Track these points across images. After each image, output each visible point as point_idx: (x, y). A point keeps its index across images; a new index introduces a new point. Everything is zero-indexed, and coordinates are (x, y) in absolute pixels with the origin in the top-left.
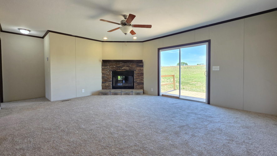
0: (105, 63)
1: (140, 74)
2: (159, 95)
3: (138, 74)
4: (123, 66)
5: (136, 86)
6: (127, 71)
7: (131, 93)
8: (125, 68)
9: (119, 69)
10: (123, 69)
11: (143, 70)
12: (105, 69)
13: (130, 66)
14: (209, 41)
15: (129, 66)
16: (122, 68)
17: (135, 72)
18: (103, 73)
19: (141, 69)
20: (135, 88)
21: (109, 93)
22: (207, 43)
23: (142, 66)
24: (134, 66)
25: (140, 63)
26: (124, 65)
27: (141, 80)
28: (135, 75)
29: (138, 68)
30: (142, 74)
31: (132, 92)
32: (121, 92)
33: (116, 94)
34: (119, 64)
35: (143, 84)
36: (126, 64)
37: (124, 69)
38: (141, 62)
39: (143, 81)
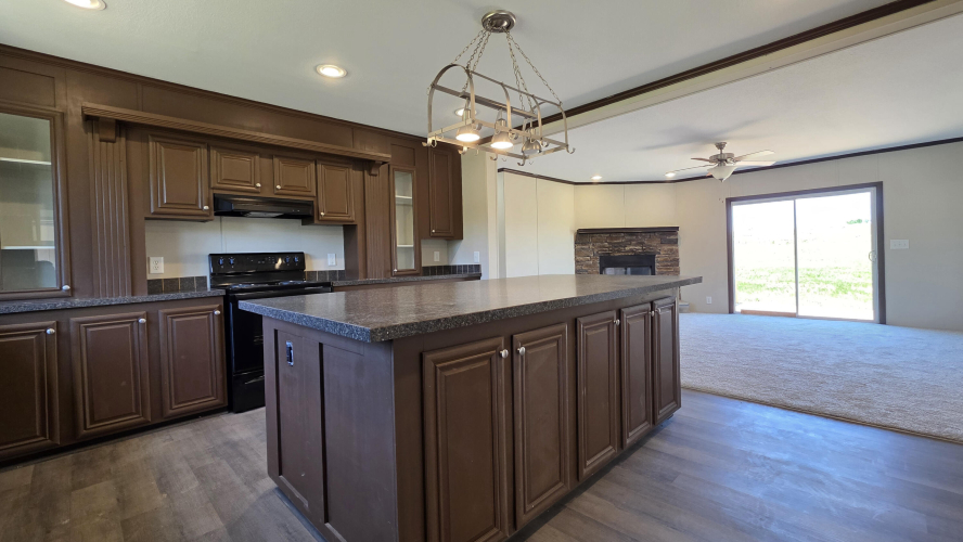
0: (583, 236)
1: (670, 262)
2: (731, 311)
3: (666, 260)
4: (629, 242)
6: (637, 255)
8: (631, 247)
9: (619, 251)
10: (628, 252)
11: (677, 251)
12: (585, 252)
13: (646, 242)
14: (879, 186)
15: (642, 243)
16: (626, 249)
17: (658, 258)
18: (577, 262)
19: (672, 250)
22: (874, 189)
23: (675, 242)
24: (654, 243)
25: (668, 234)
26: (631, 241)
28: (657, 264)
29: (666, 247)
30: (676, 262)
34: (617, 238)
36: (634, 237)
37: (632, 251)
38: (674, 230)
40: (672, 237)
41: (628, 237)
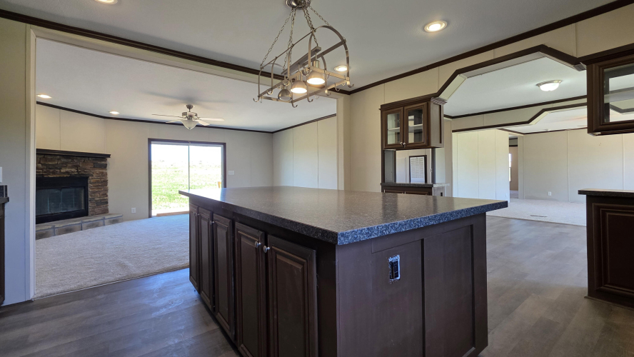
1: (102, 182)
2: (150, 216)
3: (98, 182)
4: (65, 165)
5: (94, 208)
6: (72, 177)
7: (101, 222)
8: (69, 170)
9: (54, 173)
10: (64, 173)
11: (106, 174)
13: (81, 165)
14: (224, 144)
15: (77, 167)
16: (62, 171)
17: (91, 180)
19: (103, 173)
20: (90, 213)
21: (52, 230)
23: (105, 166)
24: (88, 166)
25: (100, 160)
26: (66, 163)
27: (103, 195)
28: (90, 185)
29: (98, 171)
30: (105, 182)
31: (104, 219)
32: (81, 224)
33: (68, 230)
34: (51, 160)
35: (107, 203)
36: (70, 160)
37: (67, 172)
38: (105, 157)
39: (107, 196)
40: (103, 163)
41: (63, 160)
